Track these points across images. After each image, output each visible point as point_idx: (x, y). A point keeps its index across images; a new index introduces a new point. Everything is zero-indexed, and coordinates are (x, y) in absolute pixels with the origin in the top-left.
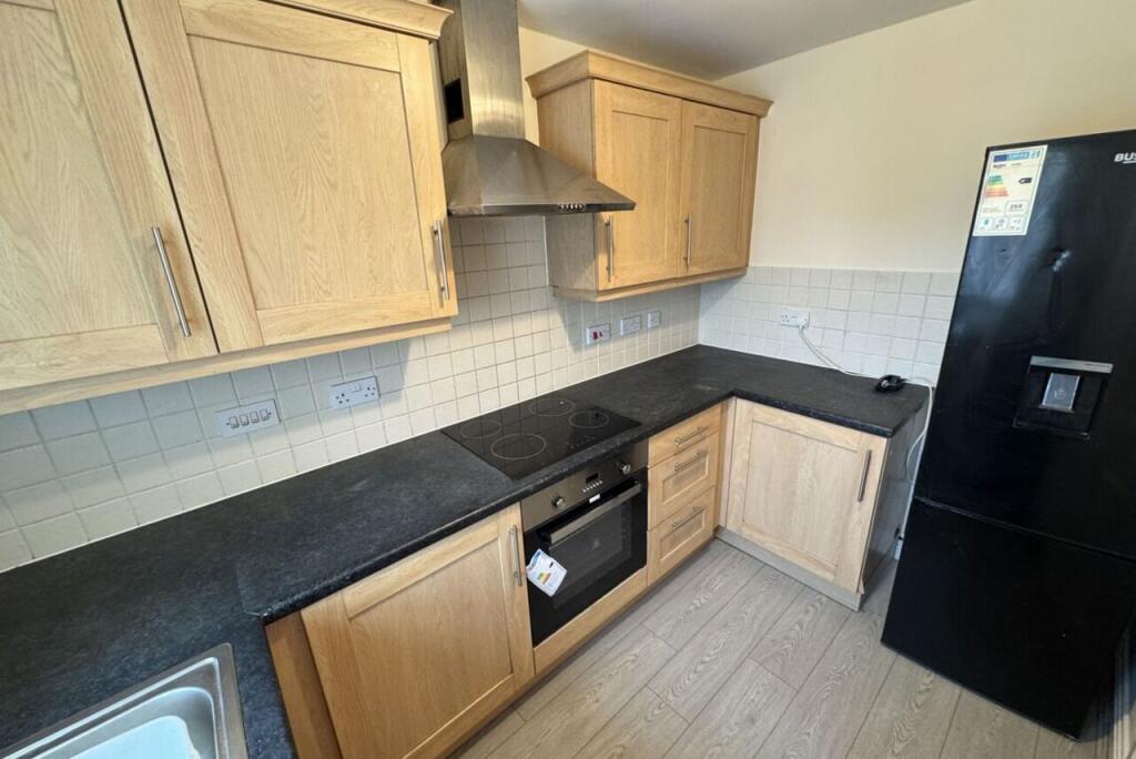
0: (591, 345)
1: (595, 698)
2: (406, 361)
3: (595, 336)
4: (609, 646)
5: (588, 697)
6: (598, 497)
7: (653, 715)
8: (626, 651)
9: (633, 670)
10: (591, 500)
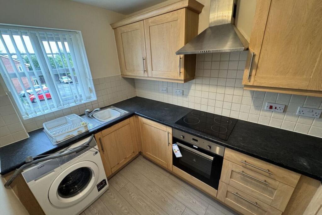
0: (266, 111)
1: (178, 192)
2: (190, 89)
3: (271, 107)
4: (196, 194)
5: (178, 190)
6: (197, 147)
7: (177, 209)
8: (196, 199)
9: (190, 202)
10: (194, 146)
